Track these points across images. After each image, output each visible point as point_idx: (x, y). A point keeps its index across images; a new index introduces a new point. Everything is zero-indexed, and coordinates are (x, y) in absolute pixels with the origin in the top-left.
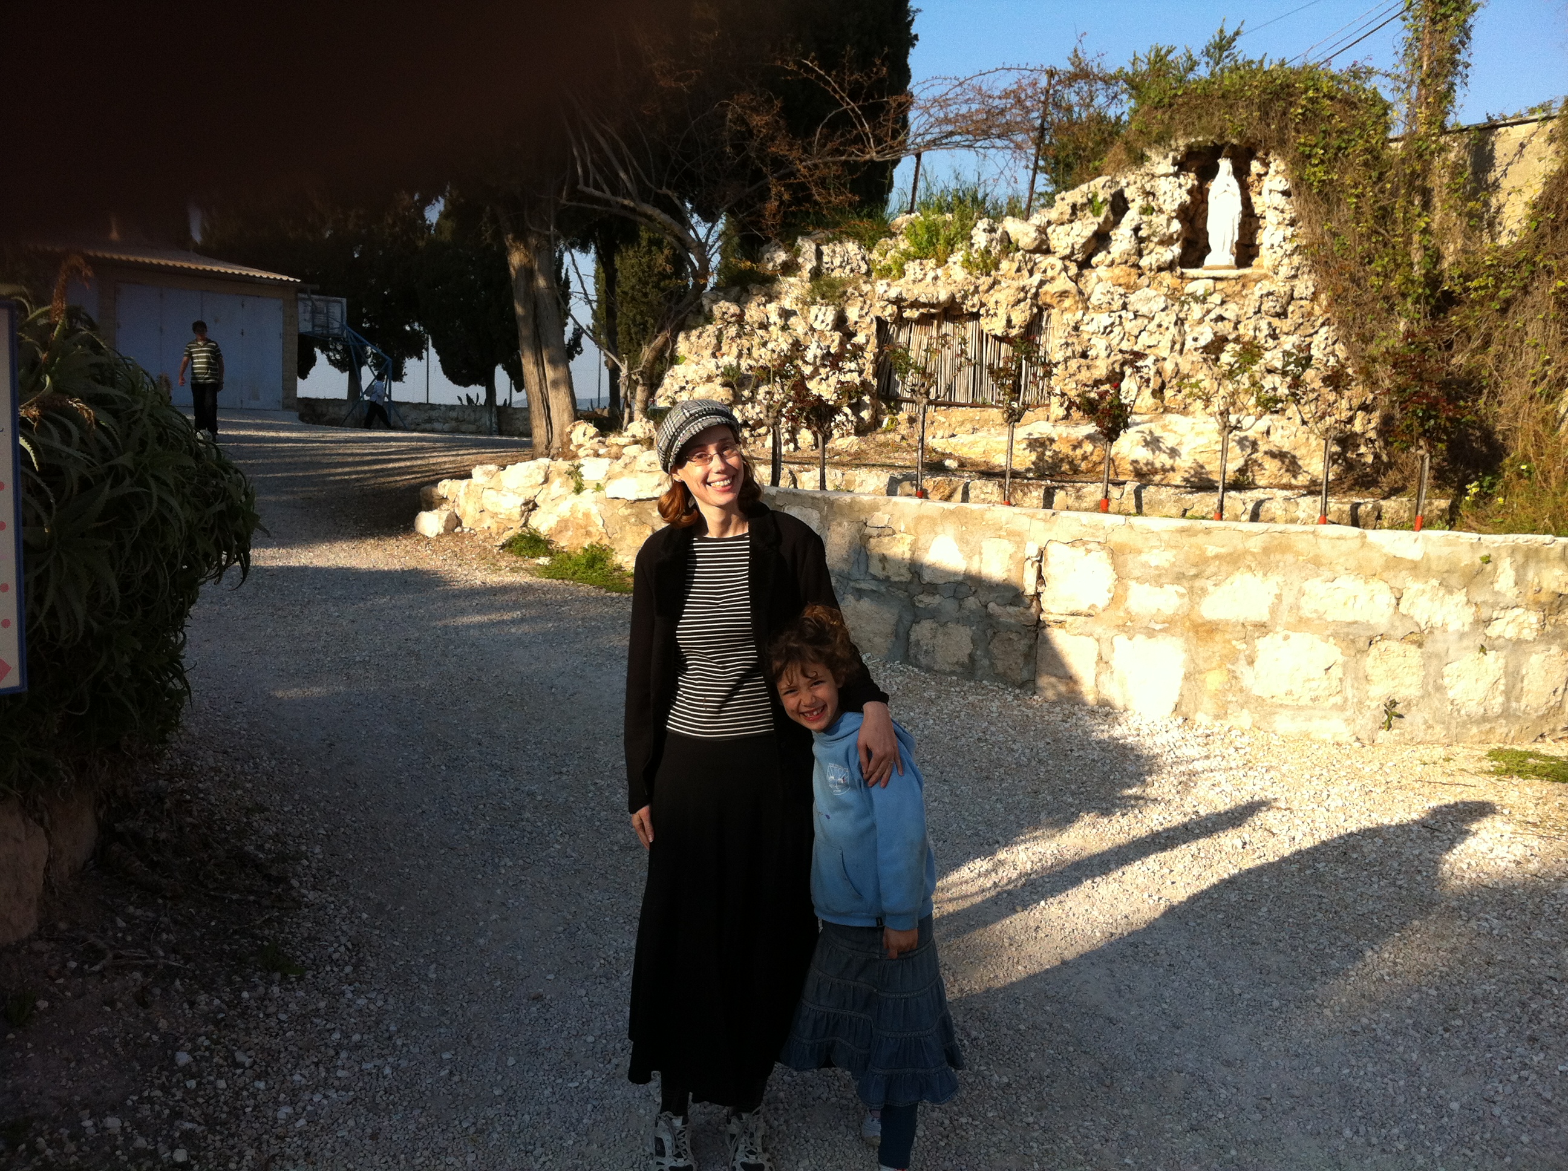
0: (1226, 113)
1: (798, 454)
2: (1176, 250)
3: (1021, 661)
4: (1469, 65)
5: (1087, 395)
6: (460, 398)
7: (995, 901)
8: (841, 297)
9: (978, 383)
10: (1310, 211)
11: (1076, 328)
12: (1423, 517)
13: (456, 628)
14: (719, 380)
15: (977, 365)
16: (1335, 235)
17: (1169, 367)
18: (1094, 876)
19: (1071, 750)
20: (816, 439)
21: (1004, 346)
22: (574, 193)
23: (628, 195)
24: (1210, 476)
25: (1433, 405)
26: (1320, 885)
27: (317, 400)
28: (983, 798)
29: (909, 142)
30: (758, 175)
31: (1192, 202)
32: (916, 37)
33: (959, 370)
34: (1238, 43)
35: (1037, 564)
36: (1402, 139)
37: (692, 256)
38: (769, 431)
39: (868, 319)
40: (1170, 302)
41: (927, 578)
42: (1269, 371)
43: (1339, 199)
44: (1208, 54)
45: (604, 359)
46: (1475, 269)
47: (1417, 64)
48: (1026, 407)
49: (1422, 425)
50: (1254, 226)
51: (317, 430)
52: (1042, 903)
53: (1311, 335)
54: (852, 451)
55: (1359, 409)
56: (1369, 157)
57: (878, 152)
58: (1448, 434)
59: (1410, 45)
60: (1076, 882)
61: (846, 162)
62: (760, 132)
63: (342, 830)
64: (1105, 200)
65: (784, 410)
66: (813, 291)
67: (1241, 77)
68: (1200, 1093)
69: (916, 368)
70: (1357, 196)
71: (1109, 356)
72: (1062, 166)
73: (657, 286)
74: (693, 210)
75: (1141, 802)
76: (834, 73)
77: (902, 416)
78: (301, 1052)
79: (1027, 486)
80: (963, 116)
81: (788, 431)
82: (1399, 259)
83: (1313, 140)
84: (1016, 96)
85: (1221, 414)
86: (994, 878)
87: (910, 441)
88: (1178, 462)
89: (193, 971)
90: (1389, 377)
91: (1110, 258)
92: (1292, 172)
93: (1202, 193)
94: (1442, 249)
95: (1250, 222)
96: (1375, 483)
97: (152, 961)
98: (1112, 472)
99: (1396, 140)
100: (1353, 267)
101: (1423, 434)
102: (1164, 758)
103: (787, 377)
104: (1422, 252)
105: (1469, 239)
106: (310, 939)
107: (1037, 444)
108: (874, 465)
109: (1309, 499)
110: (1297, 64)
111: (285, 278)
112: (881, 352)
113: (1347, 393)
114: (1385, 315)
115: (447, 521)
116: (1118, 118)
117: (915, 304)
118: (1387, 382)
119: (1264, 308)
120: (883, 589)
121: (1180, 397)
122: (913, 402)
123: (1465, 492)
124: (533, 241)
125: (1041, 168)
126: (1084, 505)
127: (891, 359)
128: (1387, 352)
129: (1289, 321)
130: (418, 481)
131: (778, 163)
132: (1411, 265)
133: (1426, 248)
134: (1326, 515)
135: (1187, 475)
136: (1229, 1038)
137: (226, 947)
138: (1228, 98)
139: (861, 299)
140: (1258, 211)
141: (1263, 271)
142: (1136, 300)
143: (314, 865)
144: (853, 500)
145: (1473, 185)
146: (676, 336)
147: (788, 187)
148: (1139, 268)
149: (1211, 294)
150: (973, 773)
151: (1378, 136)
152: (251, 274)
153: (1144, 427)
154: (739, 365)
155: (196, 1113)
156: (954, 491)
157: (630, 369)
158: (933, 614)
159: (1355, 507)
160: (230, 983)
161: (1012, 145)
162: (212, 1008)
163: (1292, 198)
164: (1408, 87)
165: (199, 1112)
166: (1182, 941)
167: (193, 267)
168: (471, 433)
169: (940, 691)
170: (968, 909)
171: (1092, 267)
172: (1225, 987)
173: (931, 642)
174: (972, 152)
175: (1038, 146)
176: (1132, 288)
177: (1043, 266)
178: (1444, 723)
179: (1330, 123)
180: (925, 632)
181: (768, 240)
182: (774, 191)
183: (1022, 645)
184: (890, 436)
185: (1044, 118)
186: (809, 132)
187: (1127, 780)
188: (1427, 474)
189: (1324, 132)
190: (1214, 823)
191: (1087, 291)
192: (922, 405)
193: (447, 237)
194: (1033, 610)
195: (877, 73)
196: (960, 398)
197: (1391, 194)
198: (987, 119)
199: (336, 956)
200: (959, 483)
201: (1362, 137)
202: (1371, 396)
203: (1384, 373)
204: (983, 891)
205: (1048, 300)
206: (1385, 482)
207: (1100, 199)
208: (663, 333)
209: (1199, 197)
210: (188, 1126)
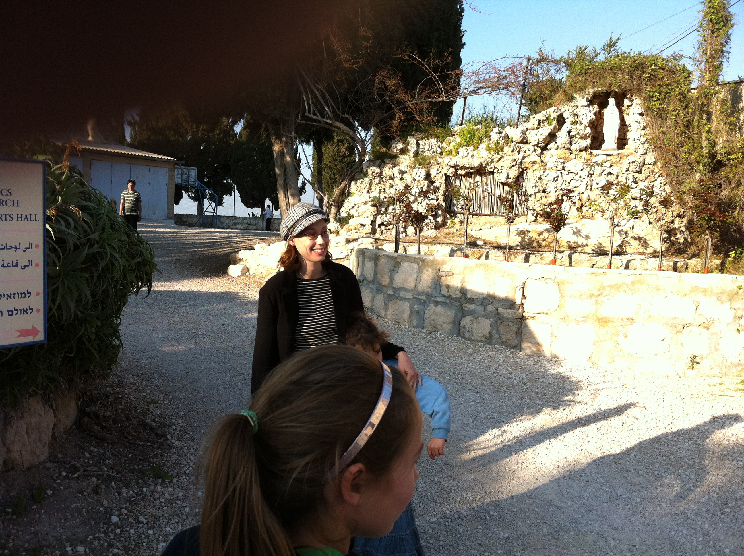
0: (612, 77)
1: (407, 238)
2: (588, 141)
3: (514, 335)
4: (730, 52)
5: (546, 210)
6: (249, 214)
7: (502, 450)
8: (428, 164)
9: (492, 205)
10: (653, 122)
11: (540, 179)
12: (708, 268)
13: (246, 319)
14: (370, 203)
15: (492, 195)
16: (665, 134)
17: (584, 197)
18: (550, 438)
19: (539, 378)
20: (416, 231)
21: (506, 187)
22: (304, 117)
23: (329, 118)
24: (605, 249)
25: (713, 214)
26: (659, 443)
27: (183, 215)
28: (496, 400)
29: (461, 92)
30: (390, 108)
31: (596, 119)
32: (465, 43)
33: (484, 198)
34: (619, 44)
35: (522, 289)
36: (698, 88)
37: (359, 147)
38: (393, 227)
39: (441, 175)
40: (585, 166)
41: (469, 296)
42: (633, 199)
43: (667, 117)
44: (604, 49)
45: (316, 195)
46: (733, 149)
47: (705, 53)
48: (516, 216)
49: (707, 224)
50: (626, 130)
51: (183, 228)
52: (525, 451)
53: (653, 182)
54: (433, 237)
55: (677, 217)
56: (681, 97)
57: (446, 97)
58: (720, 228)
59: (701, 43)
60: (541, 441)
61: (431, 102)
62: (391, 88)
63: (192, 412)
64: (554, 118)
65: (401, 218)
66: (415, 162)
67: (620, 60)
68: (601, 543)
69: (464, 197)
70: (675, 115)
71: (556, 192)
72: (533, 103)
73: (341, 161)
74: (359, 125)
75: (573, 403)
76: (426, 60)
77: (457, 220)
78: (170, 517)
79: (517, 253)
80: (487, 80)
81: (402, 227)
82: (696, 145)
83: (654, 89)
84: (512, 70)
85: (611, 219)
86: (501, 439)
87: (461, 232)
88: (589, 242)
89: (120, 478)
90: (691, 201)
91: (556, 145)
92: (644, 104)
93: (600, 115)
94: (717, 140)
95: (624, 127)
96: (684, 252)
97: (101, 473)
98: (557, 246)
99: (694, 89)
100: (673, 148)
101: (708, 228)
102: (583, 382)
103: (403, 202)
104: (707, 142)
105: (730, 135)
106: (176, 463)
107: (521, 233)
108: (443, 243)
109: (653, 259)
110: (646, 54)
111: (169, 158)
112: (447, 190)
113: (671, 209)
114: (689, 172)
115: (243, 269)
116: (561, 80)
117: (463, 168)
118: (690, 203)
119: (630, 168)
120: (448, 301)
121: (590, 211)
122: (462, 213)
123: (728, 256)
124: (284, 140)
125: (523, 104)
126: (544, 262)
127: (452, 193)
128: (690, 189)
129: (643, 175)
130: (229, 251)
131: (399, 102)
132: (702, 148)
133: (709, 140)
134: (661, 267)
135: (594, 248)
136: (616, 516)
137: (136, 467)
138: (613, 70)
139: (438, 165)
140: (627, 123)
141: (630, 151)
142: (569, 166)
143: (178, 429)
144: (434, 259)
145: (732, 109)
146: (350, 183)
147: (404, 113)
148: (571, 150)
149: (605, 162)
150: (491, 388)
151: (686, 87)
152: (154, 156)
153: (574, 226)
154: (380, 196)
155: (120, 545)
156: (482, 255)
157: (328, 199)
158: (472, 313)
159: (675, 263)
160: (138, 484)
161: (510, 93)
162: (129, 495)
163: (644, 116)
164: (700, 63)
165: (121, 544)
166: (593, 470)
167: (127, 153)
168: (254, 230)
169: (475, 350)
170: (489, 453)
171: (548, 150)
172: (613, 492)
173: (471, 326)
174: (491, 96)
175: (522, 93)
176: (567, 159)
177: (524, 149)
178: (719, 366)
179: (662, 81)
180: (467, 321)
181: (394, 138)
182: (397, 115)
183: (515, 328)
184: (451, 229)
185: (525, 79)
186: (414, 88)
187: (566, 393)
188: (710, 247)
189: (659, 85)
190: (608, 414)
191: (545, 161)
192: (466, 215)
193: (244, 139)
194: (520, 311)
195: (446, 60)
196: (484, 211)
197: (692, 114)
198: (498, 81)
199: (188, 472)
200: (484, 251)
201: (678, 88)
202: (682, 211)
203: (689, 199)
204: (496, 445)
205: (527, 166)
206: (690, 252)
207: (552, 118)
208: (344, 182)
209: (599, 116)
210: (116, 551)
